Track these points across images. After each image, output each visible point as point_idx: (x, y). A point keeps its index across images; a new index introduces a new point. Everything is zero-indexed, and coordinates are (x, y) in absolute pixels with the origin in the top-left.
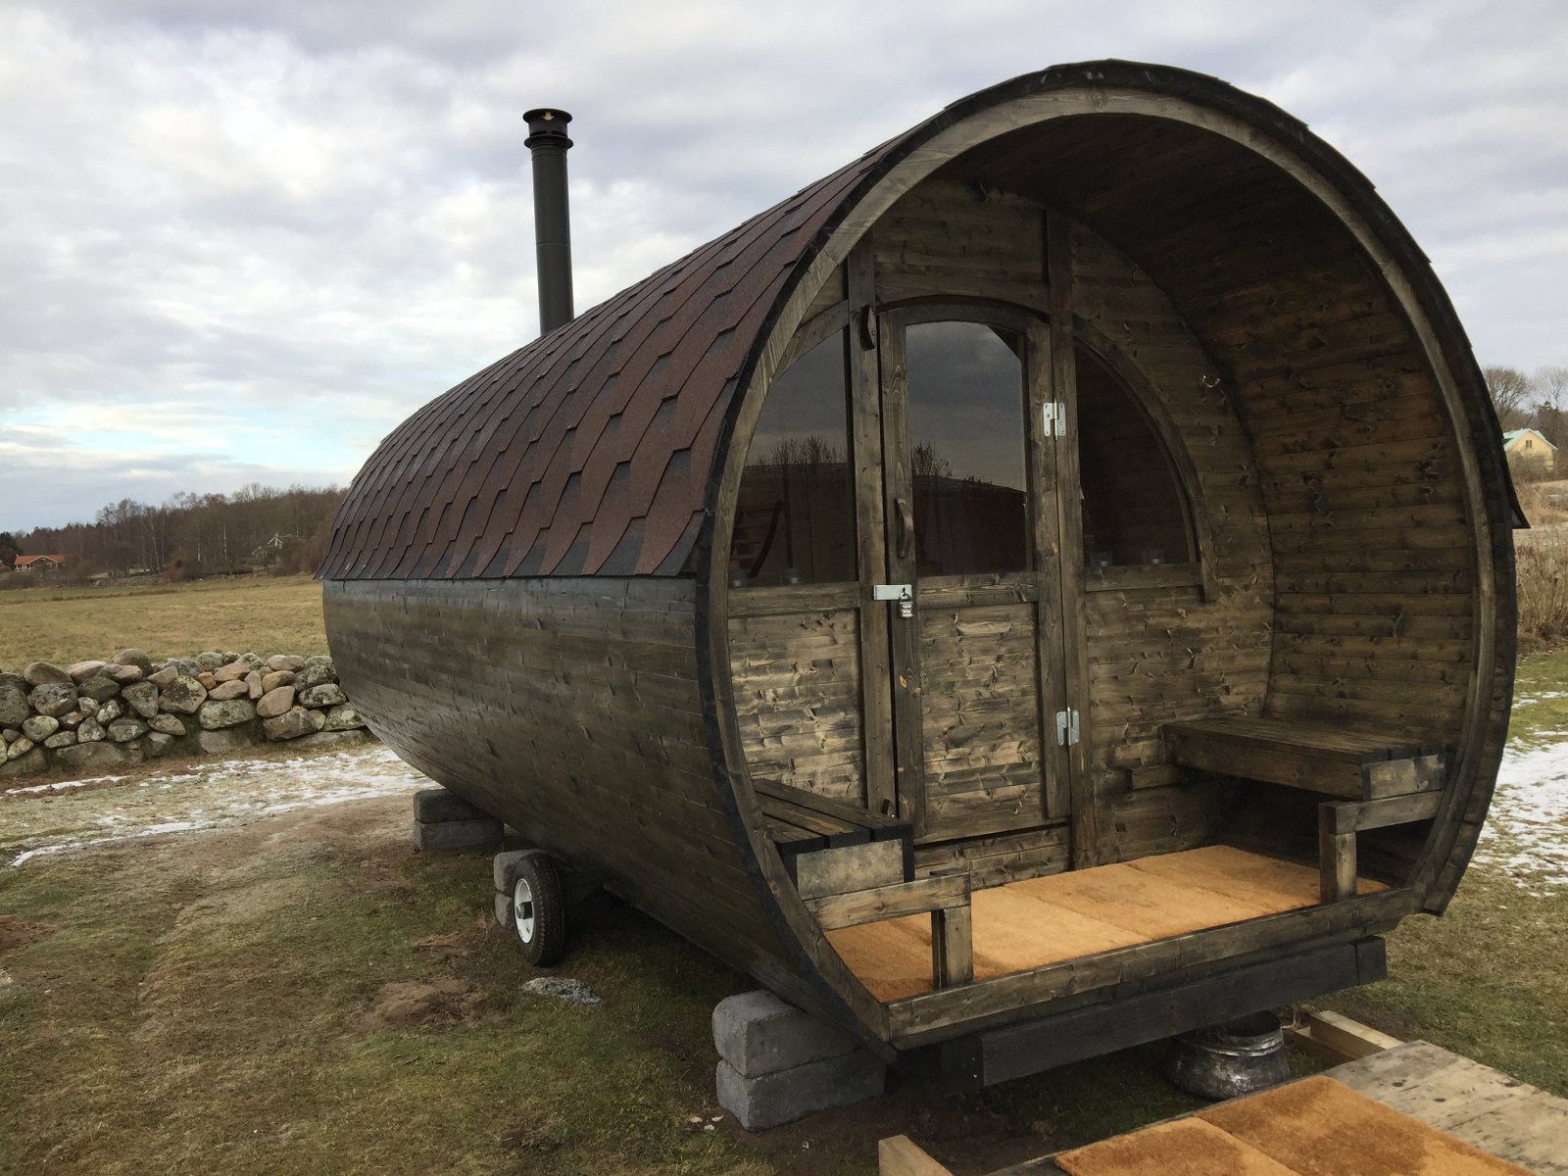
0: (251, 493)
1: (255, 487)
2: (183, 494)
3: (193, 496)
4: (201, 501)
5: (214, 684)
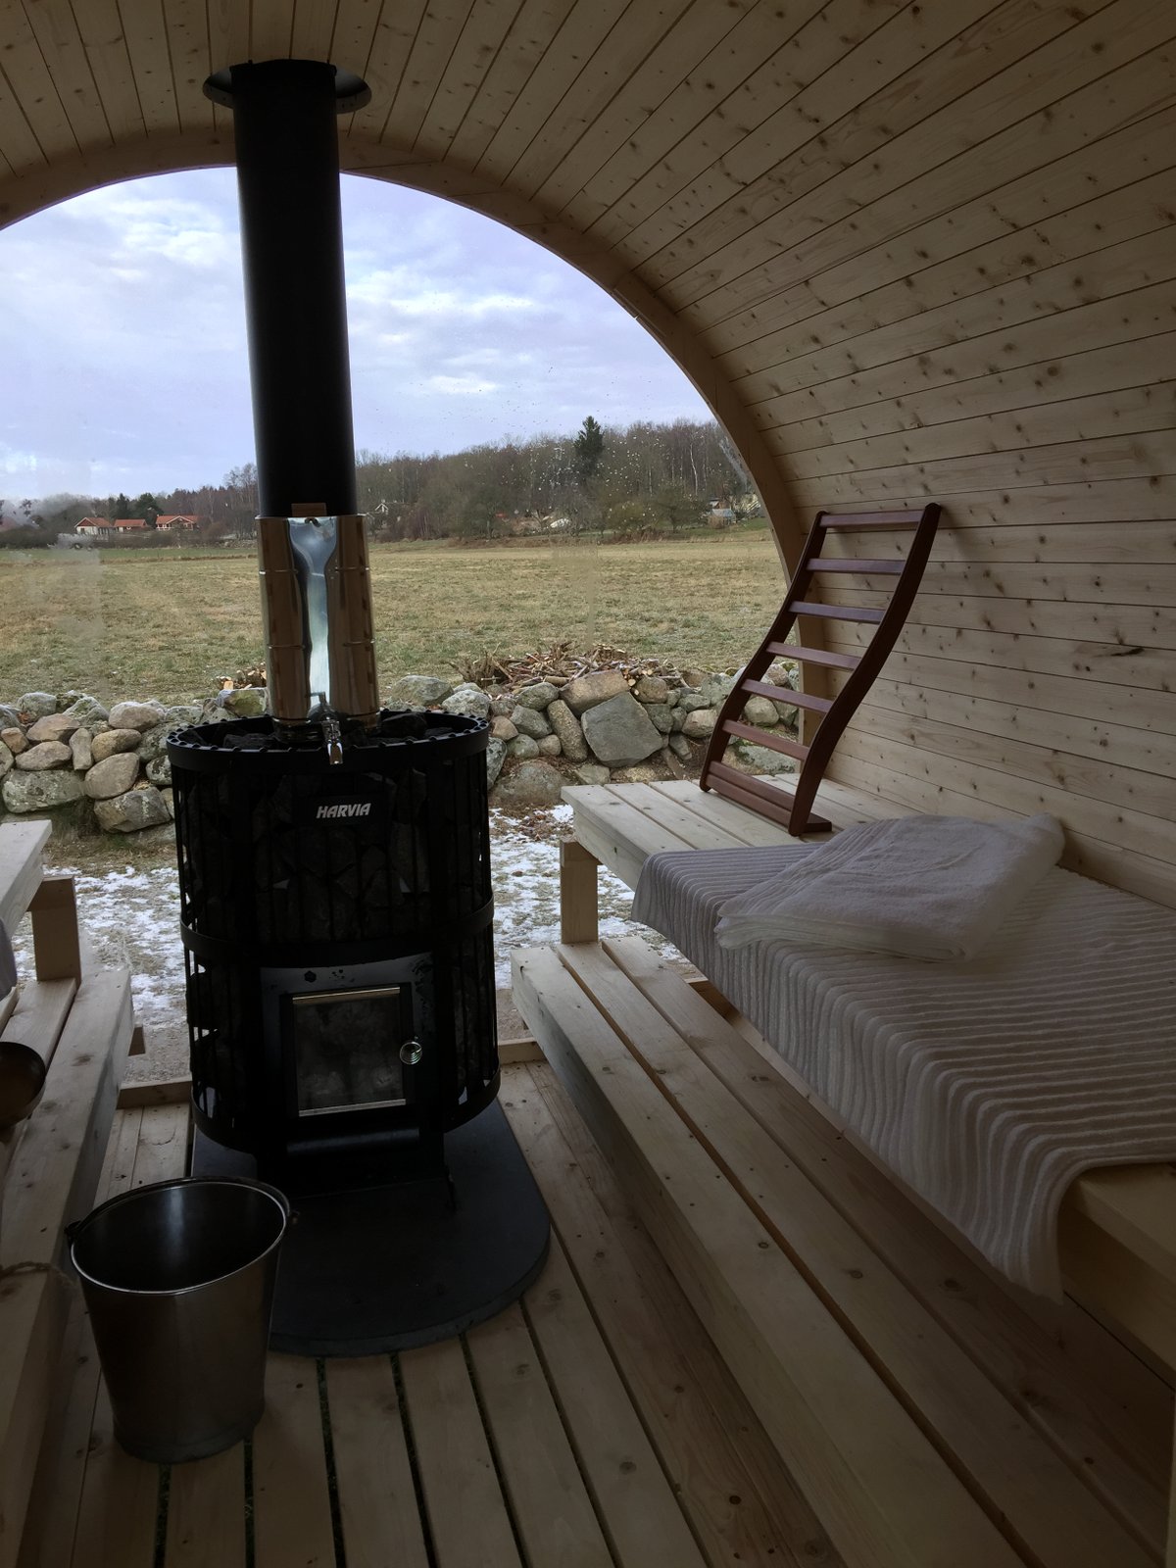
0: (361, 459)
5: (24, 744)
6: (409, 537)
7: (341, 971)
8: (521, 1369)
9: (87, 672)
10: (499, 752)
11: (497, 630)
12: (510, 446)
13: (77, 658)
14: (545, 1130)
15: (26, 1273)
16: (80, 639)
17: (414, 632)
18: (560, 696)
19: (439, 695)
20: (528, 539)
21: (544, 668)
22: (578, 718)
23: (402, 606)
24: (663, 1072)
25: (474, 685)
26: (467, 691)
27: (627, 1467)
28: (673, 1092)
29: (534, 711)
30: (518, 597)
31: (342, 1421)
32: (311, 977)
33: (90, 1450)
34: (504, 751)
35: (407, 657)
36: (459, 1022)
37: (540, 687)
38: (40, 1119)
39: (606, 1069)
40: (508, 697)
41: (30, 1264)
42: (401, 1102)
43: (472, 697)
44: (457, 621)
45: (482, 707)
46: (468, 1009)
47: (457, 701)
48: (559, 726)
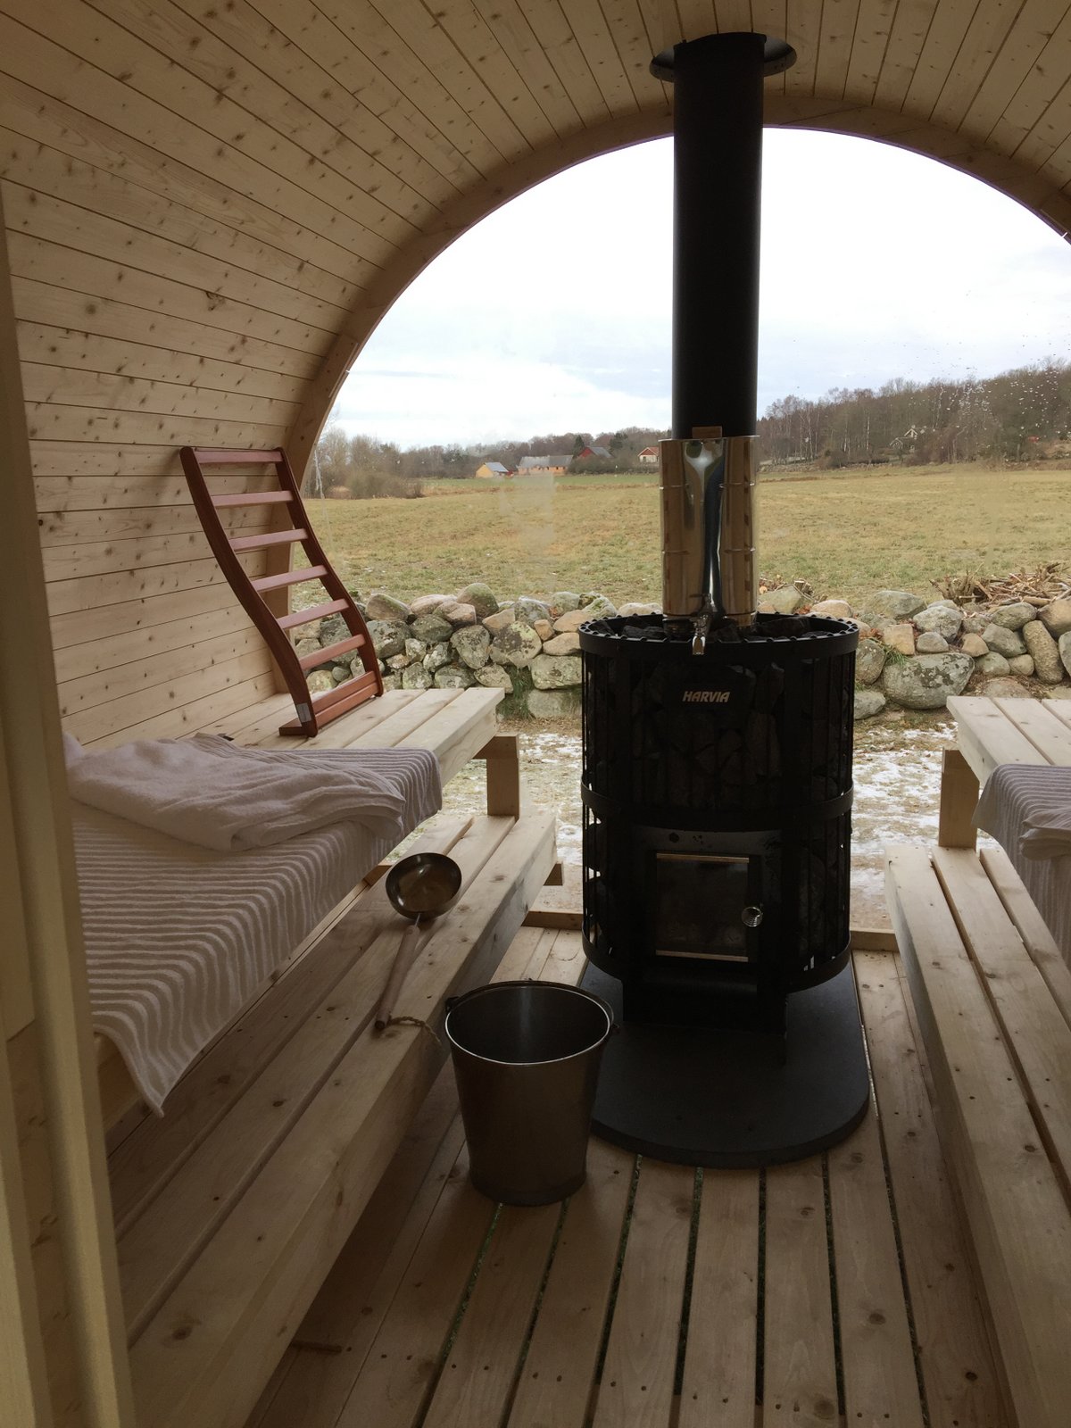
0: (895, 387)
1: (899, 381)
2: (837, 389)
3: (846, 390)
4: (851, 396)
5: (550, 634)
6: (935, 461)
7: (700, 837)
8: (806, 1211)
9: (622, 578)
10: (965, 668)
11: (1004, 552)
12: (1050, 369)
13: (618, 566)
14: (892, 1016)
15: (407, 1025)
16: (624, 550)
17: (918, 551)
18: (1038, 617)
19: (911, 610)
20: (1059, 461)
21: (1026, 588)
22: (1056, 639)
23: (913, 526)
24: (993, 976)
25: (951, 602)
26: (939, 608)
27: (877, 1318)
28: (995, 996)
29: (1008, 630)
30: (1035, 520)
31: (643, 1210)
32: (674, 838)
33: (450, 1176)
34: (971, 667)
35: (904, 574)
36: (804, 898)
37: (1017, 607)
38: (453, 916)
39: (936, 964)
40: (984, 615)
41: (411, 1019)
42: (745, 959)
43: (943, 614)
44: (964, 542)
45: (953, 623)
46: (814, 888)
47: (928, 616)
48: (1034, 647)
